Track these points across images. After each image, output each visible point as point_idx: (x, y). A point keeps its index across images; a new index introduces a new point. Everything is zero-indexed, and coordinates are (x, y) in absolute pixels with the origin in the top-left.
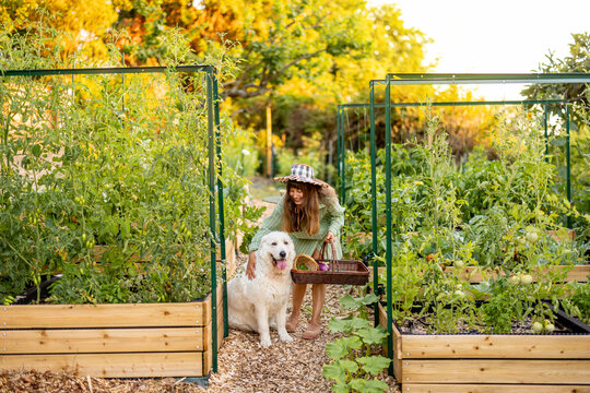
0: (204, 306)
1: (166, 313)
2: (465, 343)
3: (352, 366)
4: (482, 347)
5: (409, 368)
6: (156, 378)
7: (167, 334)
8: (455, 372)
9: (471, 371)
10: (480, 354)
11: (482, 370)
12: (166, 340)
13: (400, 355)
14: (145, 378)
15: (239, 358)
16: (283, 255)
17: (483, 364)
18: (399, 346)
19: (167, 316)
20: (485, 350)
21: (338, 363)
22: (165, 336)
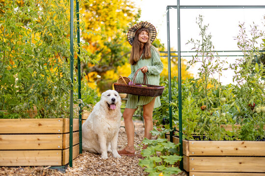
0: (64, 121)
1: (40, 125)
2: (229, 146)
3: (158, 160)
4: (240, 148)
5: (194, 162)
6: (31, 167)
7: (40, 138)
8: (223, 165)
9: (233, 164)
10: (239, 153)
11: (240, 163)
12: (39, 142)
13: (188, 154)
14: (24, 167)
15: (88, 163)
16: (113, 100)
17: (241, 159)
18: (187, 147)
19: (40, 127)
20: (242, 150)
21: (149, 158)
22: (39, 140)
